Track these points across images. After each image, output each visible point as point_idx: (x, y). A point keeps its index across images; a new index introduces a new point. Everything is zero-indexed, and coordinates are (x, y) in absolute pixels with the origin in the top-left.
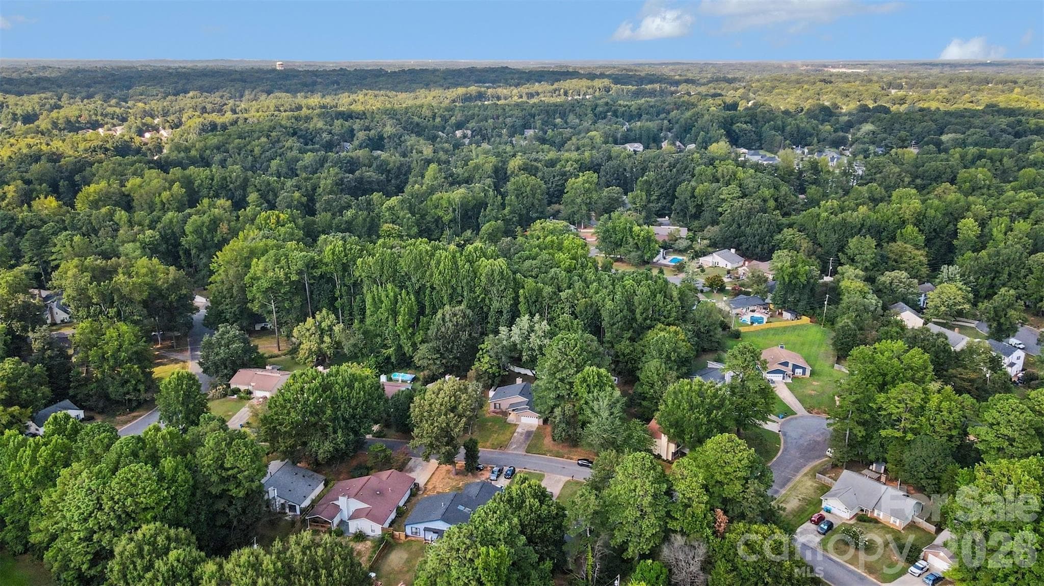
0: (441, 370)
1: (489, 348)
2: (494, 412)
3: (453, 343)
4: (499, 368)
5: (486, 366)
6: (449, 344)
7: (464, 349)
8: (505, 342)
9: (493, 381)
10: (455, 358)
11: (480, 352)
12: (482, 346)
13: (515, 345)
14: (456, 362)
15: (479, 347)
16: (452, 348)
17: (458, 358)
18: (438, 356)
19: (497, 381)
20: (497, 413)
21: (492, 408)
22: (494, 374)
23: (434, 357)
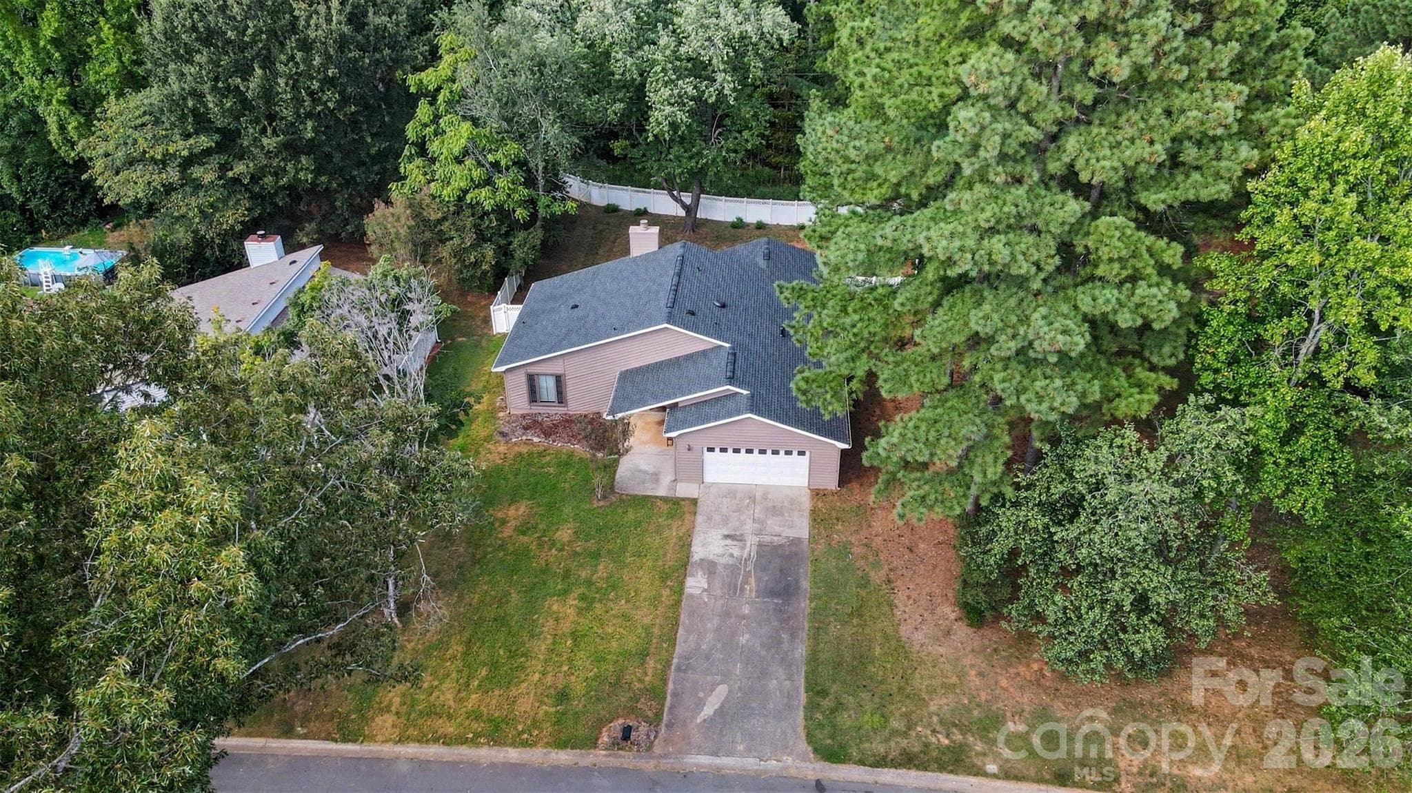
0: (231, 218)
1: (464, 80)
2: (532, 424)
3: (268, 62)
4: (530, 182)
5: (460, 177)
6: (246, 73)
7: (331, 98)
8: (544, 41)
9: (505, 252)
10: (292, 149)
11: (423, 111)
12: (429, 77)
13: (599, 57)
14: (303, 170)
15: (412, 81)
16: (268, 94)
17: (311, 148)
18: (205, 141)
19: (524, 246)
20: (548, 431)
21: (518, 402)
22: (502, 212)
23: (181, 147)
